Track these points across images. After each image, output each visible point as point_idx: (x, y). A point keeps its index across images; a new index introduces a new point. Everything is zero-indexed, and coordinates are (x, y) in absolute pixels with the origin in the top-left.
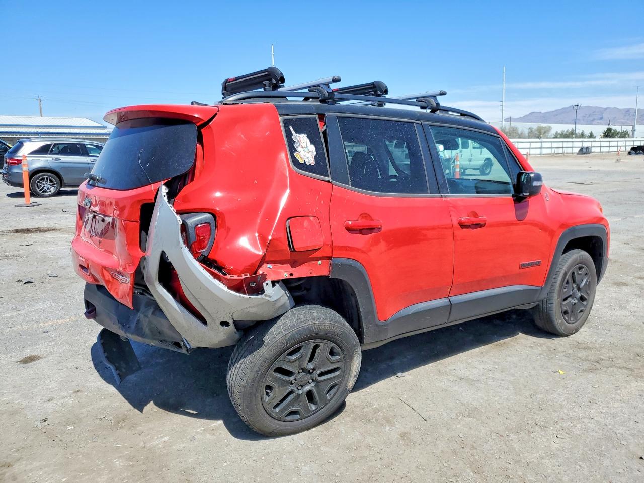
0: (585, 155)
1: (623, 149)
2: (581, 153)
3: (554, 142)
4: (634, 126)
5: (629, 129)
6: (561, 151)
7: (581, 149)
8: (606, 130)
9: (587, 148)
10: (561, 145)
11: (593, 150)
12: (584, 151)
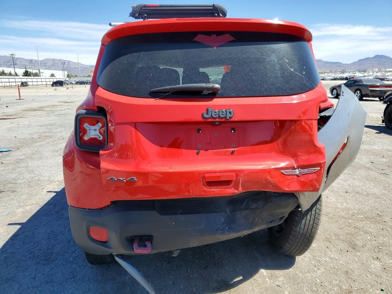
0: (25, 87)
1: (48, 83)
2: (22, 85)
3: (2, 78)
4: (39, 70)
5: (37, 71)
6: (8, 84)
7: (22, 83)
8: (24, 71)
9: (26, 82)
10: (7, 80)
11: (29, 83)
12: (24, 84)
